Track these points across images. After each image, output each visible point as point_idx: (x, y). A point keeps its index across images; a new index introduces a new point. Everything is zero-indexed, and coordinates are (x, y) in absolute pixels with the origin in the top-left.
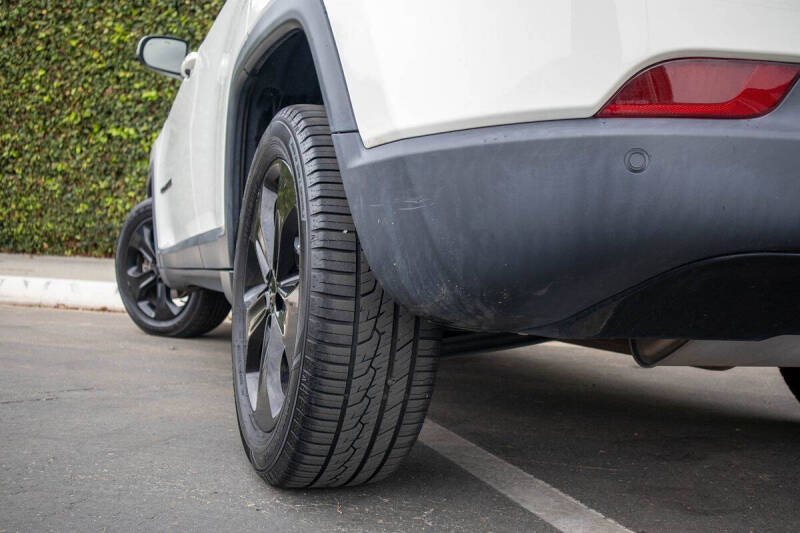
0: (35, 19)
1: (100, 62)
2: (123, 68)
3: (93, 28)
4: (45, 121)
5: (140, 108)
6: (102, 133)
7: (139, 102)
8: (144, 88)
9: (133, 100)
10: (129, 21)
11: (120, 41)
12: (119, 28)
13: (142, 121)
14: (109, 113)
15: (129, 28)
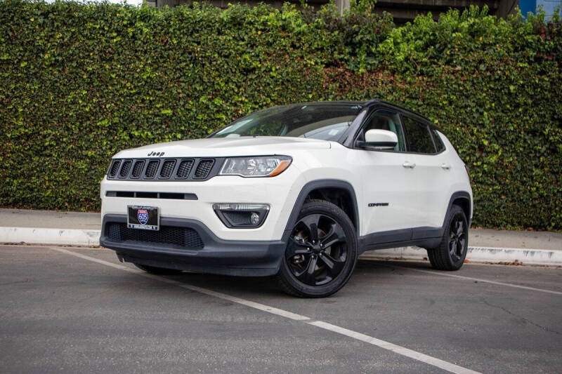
0: (84, 58)
1: (132, 89)
2: (148, 94)
3: (128, 68)
4: (81, 123)
5: (157, 120)
6: (125, 133)
7: (156, 116)
8: (163, 107)
9: (152, 114)
10: (156, 66)
11: (148, 78)
12: (148, 69)
13: (157, 127)
14: (132, 121)
15: (156, 69)
